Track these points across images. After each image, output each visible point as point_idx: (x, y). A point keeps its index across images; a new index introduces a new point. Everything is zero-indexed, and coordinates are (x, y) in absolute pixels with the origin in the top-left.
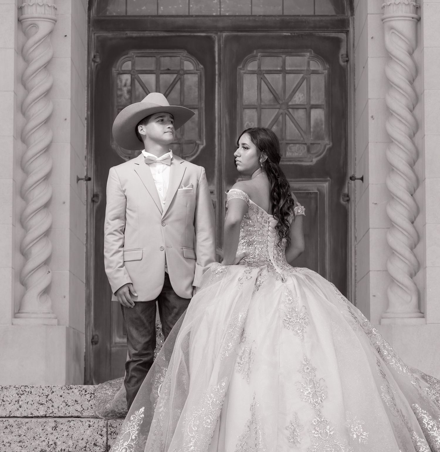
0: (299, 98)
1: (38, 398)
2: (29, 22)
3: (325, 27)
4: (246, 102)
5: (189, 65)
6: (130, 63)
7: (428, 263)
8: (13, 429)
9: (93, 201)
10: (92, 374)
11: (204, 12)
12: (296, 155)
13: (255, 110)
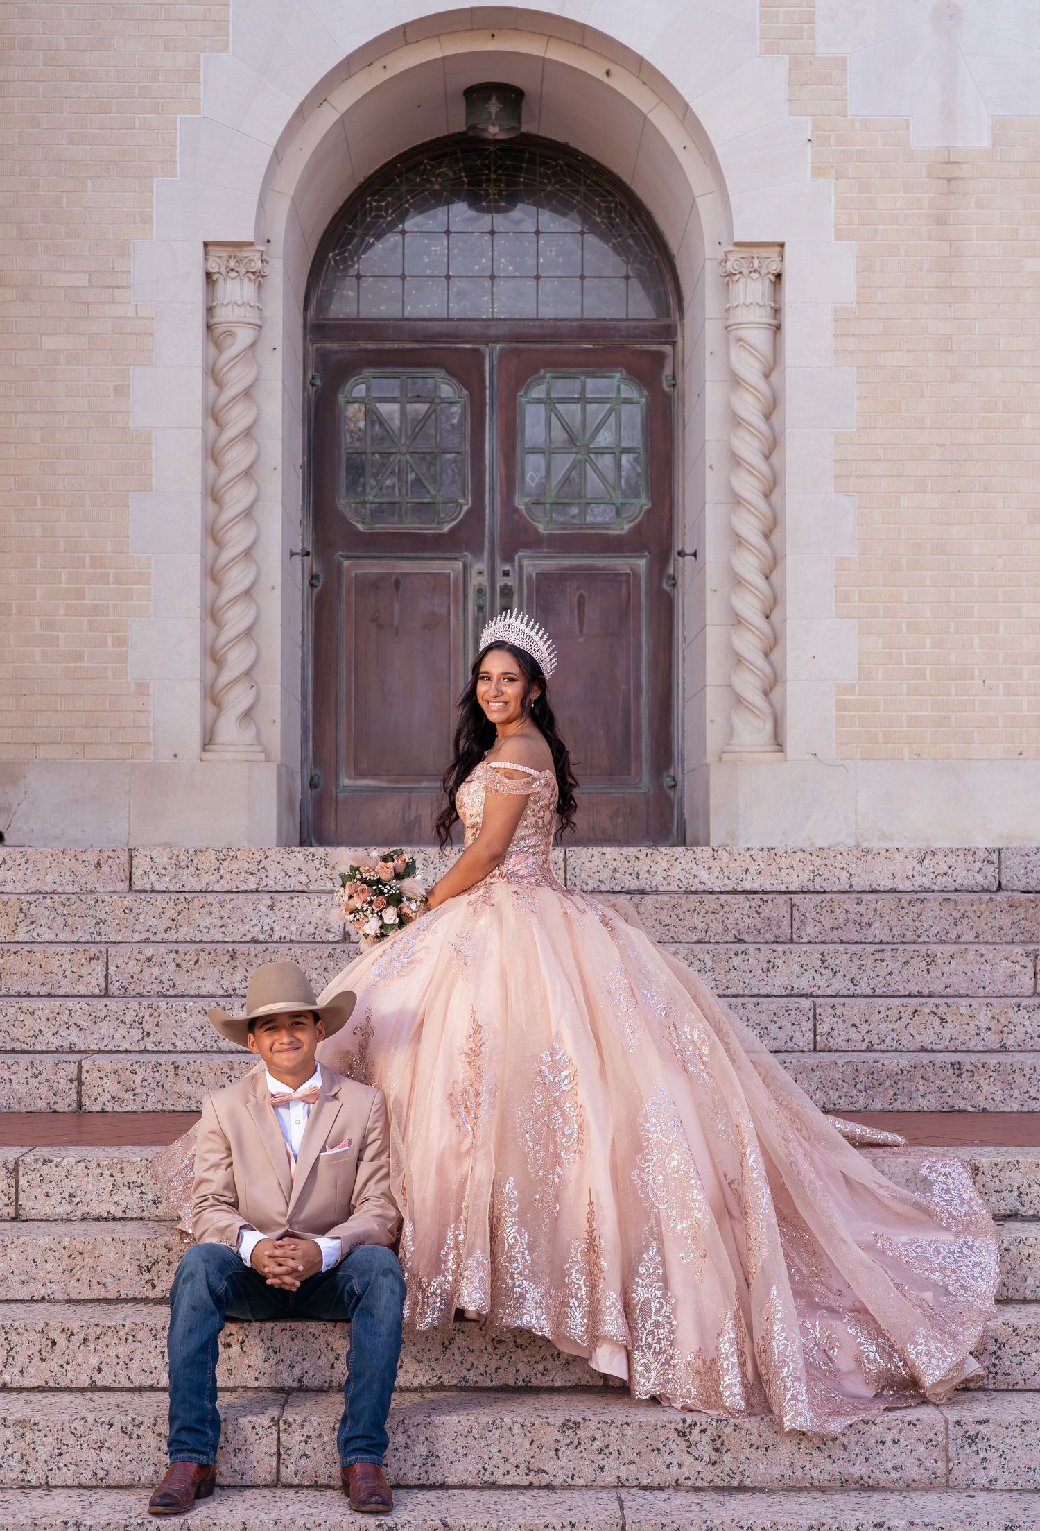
0: (605, 438)
1: (246, 865)
2: (222, 329)
3: (642, 337)
4: (528, 444)
5: (446, 390)
6: (363, 386)
7: (790, 675)
8: (213, 909)
9: (312, 585)
10: (311, 831)
11: (470, 315)
12: (599, 519)
13: (541, 455)
